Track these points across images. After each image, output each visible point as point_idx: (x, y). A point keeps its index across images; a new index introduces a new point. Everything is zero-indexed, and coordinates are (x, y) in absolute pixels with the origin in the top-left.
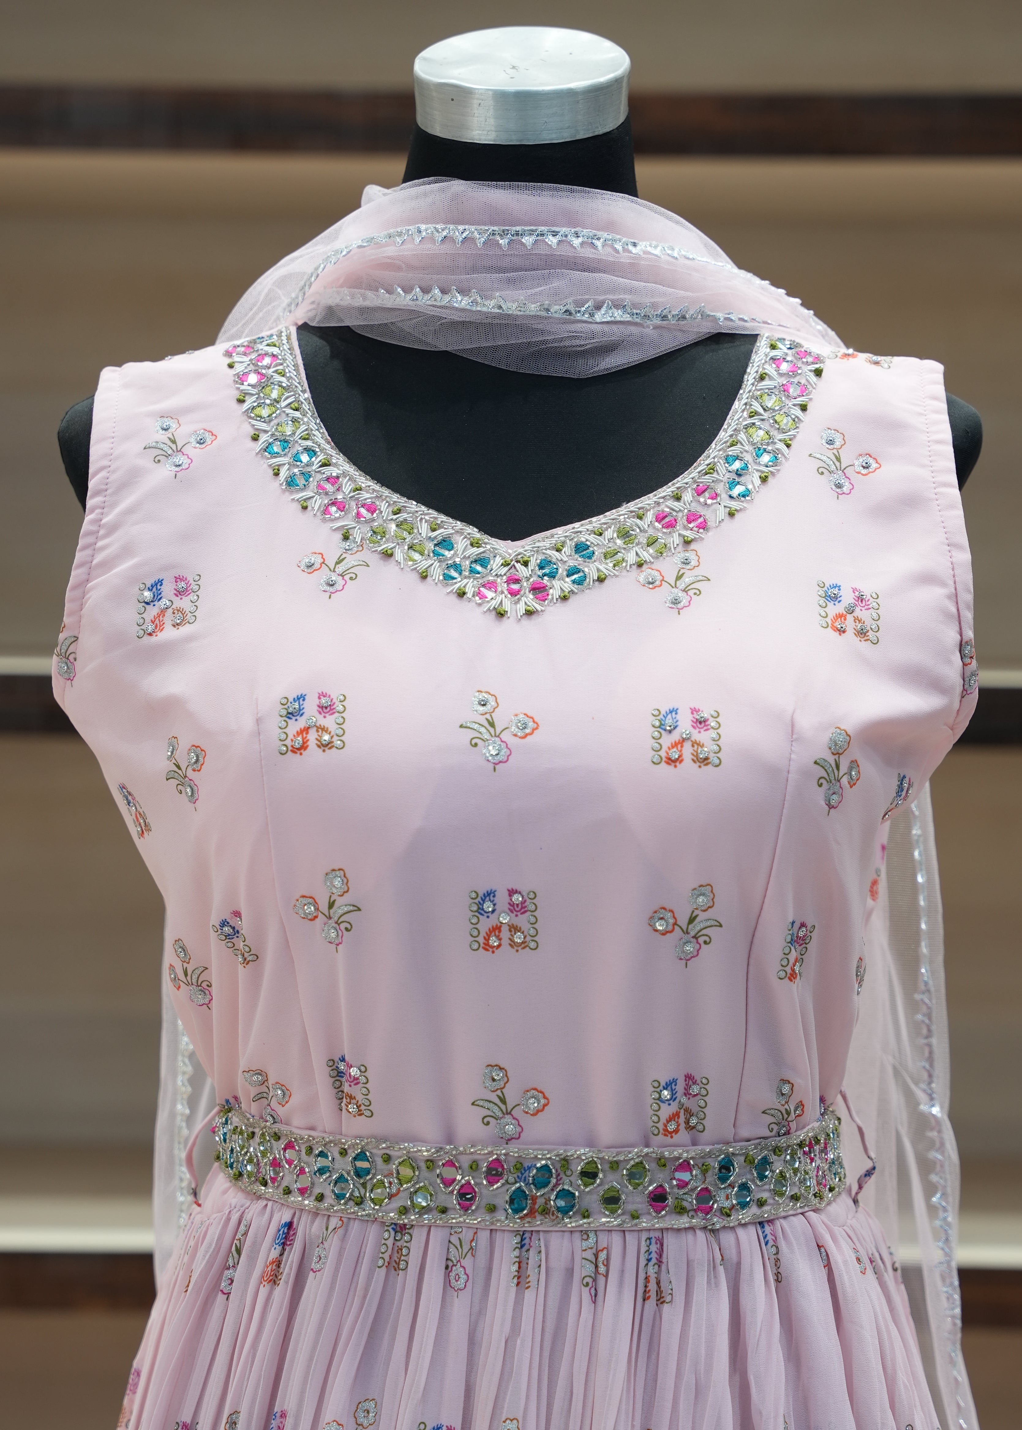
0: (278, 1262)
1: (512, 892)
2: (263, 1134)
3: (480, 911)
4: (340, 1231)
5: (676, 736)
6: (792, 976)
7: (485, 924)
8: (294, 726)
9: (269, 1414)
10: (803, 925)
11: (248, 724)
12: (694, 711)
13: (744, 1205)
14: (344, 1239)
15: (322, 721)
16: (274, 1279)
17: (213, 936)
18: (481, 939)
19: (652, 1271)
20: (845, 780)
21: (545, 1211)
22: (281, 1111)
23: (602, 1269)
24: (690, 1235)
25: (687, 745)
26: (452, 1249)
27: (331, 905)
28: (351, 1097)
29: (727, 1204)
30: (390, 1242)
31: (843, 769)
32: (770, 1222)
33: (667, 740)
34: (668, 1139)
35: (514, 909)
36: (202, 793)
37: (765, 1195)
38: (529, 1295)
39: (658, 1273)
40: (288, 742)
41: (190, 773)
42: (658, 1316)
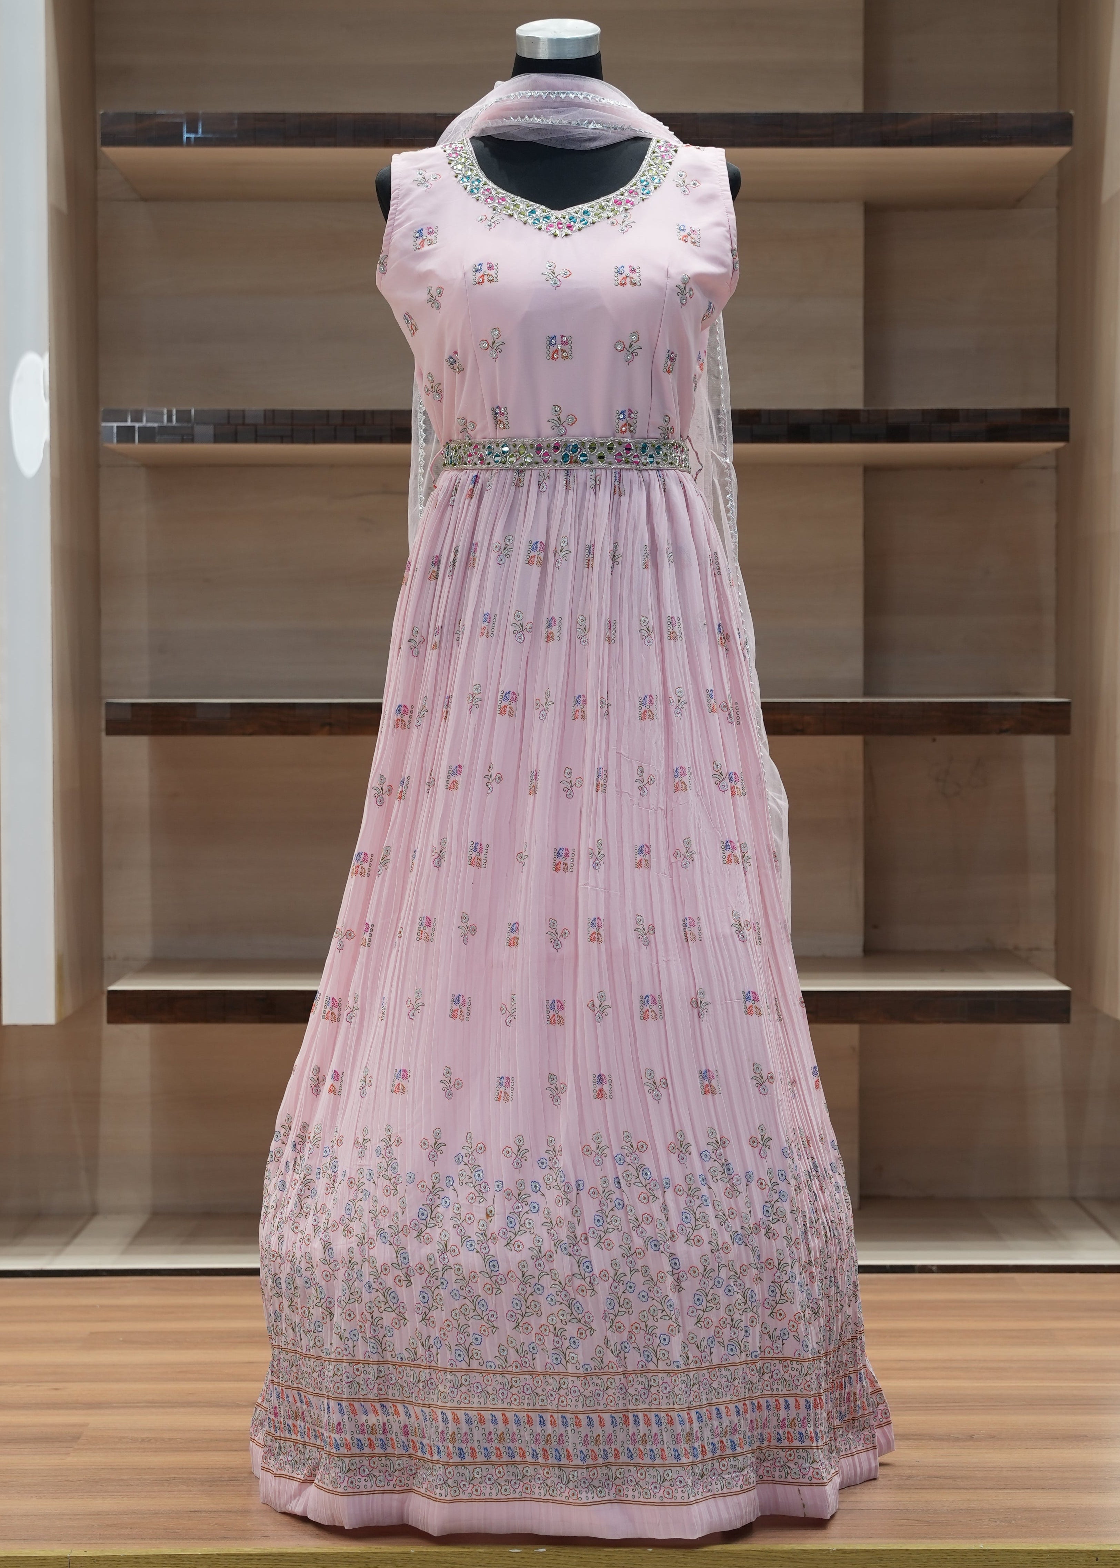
0: (472, 490)
1: (562, 337)
2: (465, 446)
3: (550, 344)
4: (497, 474)
5: (624, 275)
6: (669, 371)
7: (552, 349)
8: (479, 275)
9: (471, 544)
10: (672, 353)
11: (461, 275)
12: (630, 267)
13: (651, 462)
14: (498, 477)
15: (489, 272)
16: (471, 497)
17: (445, 363)
18: (551, 355)
19: (617, 483)
20: (688, 294)
21: (576, 462)
22: (472, 433)
23: (598, 482)
24: (631, 471)
25: (628, 279)
26: (541, 478)
27: (494, 343)
28: (501, 421)
29: (645, 462)
30: (517, 477)
31: (687, 290)
32: (661, 470)
33: (620, 277)
34: (622, 435)
35: (563, 343)
36: (442, 305)
37: (660, 460)
38: (570, 492)
39: (619, 485)
40: (477, 281)
41: (437, 298)
42: (619, 501)
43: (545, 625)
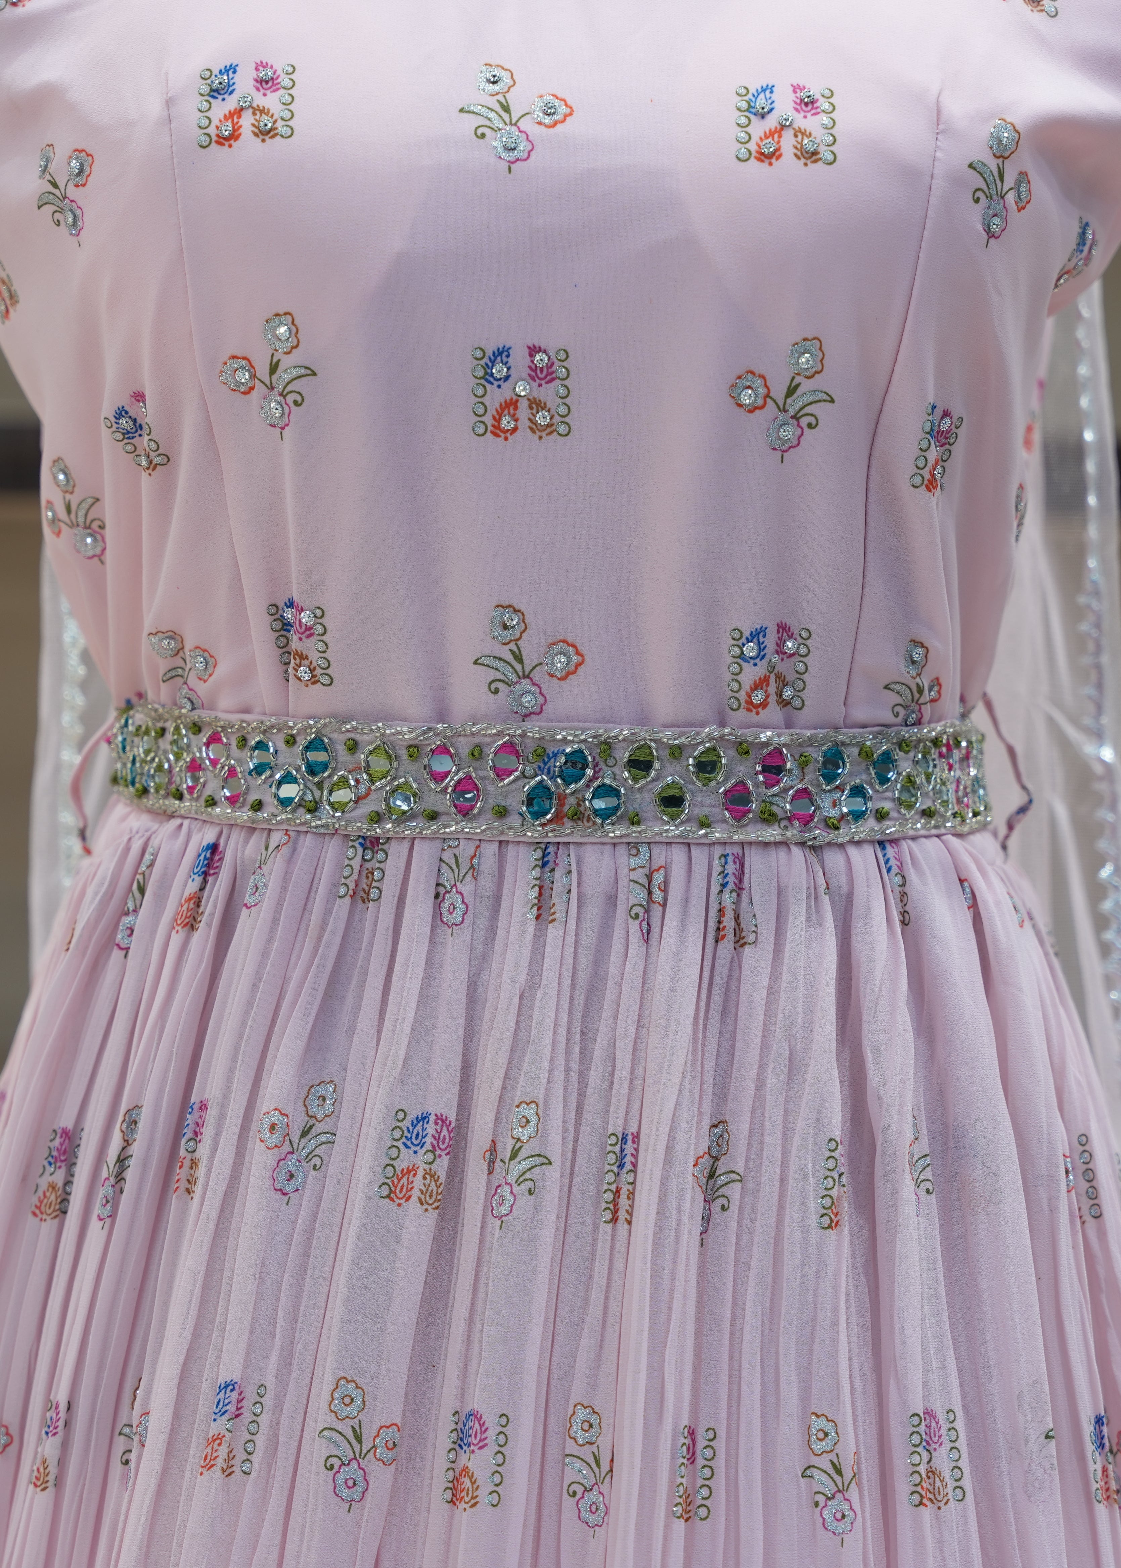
0: (197, 900)
1: (533, 350)
2: (177, 728)
3: (488, 377)
4: (285, 850)
5: (771, 122)
6: (931, 485)
7: (495, 397)
8: (221, 108)
9: (185, 1106)
10: (946, 414)
11: (154, 107)
12: (796, 88)
13: (858, 816)
14: (290, 860)
15: (260, 100)
16: (191, 923)
17: (105, 434)
18: (489, 420)
19: (728, 899)
20: (1011, 197)
21: (577, 816)
22: (202, 689)
23: (658, 896)
24: (782, 853)
25: (788, 135)
26: (445, 869)
27: (274, 369)
28: (302, 657)
29: (834, 813)
30: (356, 863)
31: (1010, 180)
32: (894, 841)
33: (758, 128)
34: (752, 717)
35: (538, 375)
36: (89, 219)
37: (887, 805)
38: (554, 932)
39: (737, 903)
40: (212, 130)
41: (72, 192)
42: (735, 967)
43: (443, 1439)
